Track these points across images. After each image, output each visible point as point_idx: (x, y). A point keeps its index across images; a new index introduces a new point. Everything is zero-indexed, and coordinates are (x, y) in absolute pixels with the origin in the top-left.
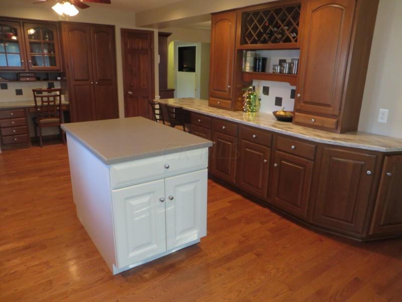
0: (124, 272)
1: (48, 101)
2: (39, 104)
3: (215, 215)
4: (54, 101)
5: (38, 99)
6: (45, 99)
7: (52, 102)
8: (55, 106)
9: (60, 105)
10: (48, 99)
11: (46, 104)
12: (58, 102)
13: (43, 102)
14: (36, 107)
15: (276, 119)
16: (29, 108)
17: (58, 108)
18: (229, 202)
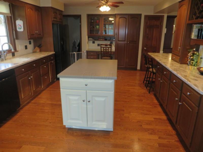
0: (70, 128)
1: (106, 50)
2: (102, 50)
3: (138, 122)
4: (108, 50)
5: (102, 48)
6: (105, 49)
7: (107, 50)
8: (109, 52)
9: (111, 52)
10: (106, 49)
11: (105, 51)
12: (110, 51)
13: (104, 50)
14: (101, 51)
15: (199, 73)
16: (99, 52)
17: (110, 53)
18: (154, 118)
